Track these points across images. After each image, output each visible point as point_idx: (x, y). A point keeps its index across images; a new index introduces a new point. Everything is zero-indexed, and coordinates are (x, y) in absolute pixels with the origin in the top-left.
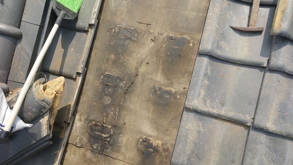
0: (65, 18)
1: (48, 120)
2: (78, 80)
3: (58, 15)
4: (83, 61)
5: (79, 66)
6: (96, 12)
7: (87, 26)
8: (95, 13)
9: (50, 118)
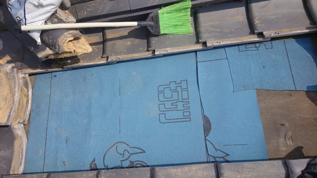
0: (149, 28)
1: (49, 54)
2: (104, 60)
3: (146, 21)
4: (119, 58)
5: (115, 55)
6: (168, 52)
7: (153, 48)
8: (166, 51)
9: (53, 54)
